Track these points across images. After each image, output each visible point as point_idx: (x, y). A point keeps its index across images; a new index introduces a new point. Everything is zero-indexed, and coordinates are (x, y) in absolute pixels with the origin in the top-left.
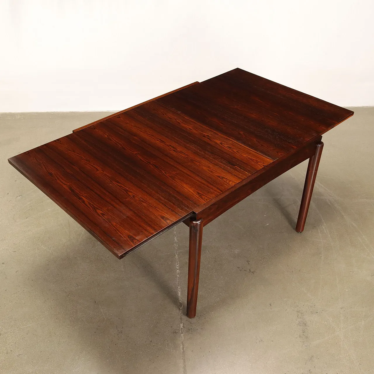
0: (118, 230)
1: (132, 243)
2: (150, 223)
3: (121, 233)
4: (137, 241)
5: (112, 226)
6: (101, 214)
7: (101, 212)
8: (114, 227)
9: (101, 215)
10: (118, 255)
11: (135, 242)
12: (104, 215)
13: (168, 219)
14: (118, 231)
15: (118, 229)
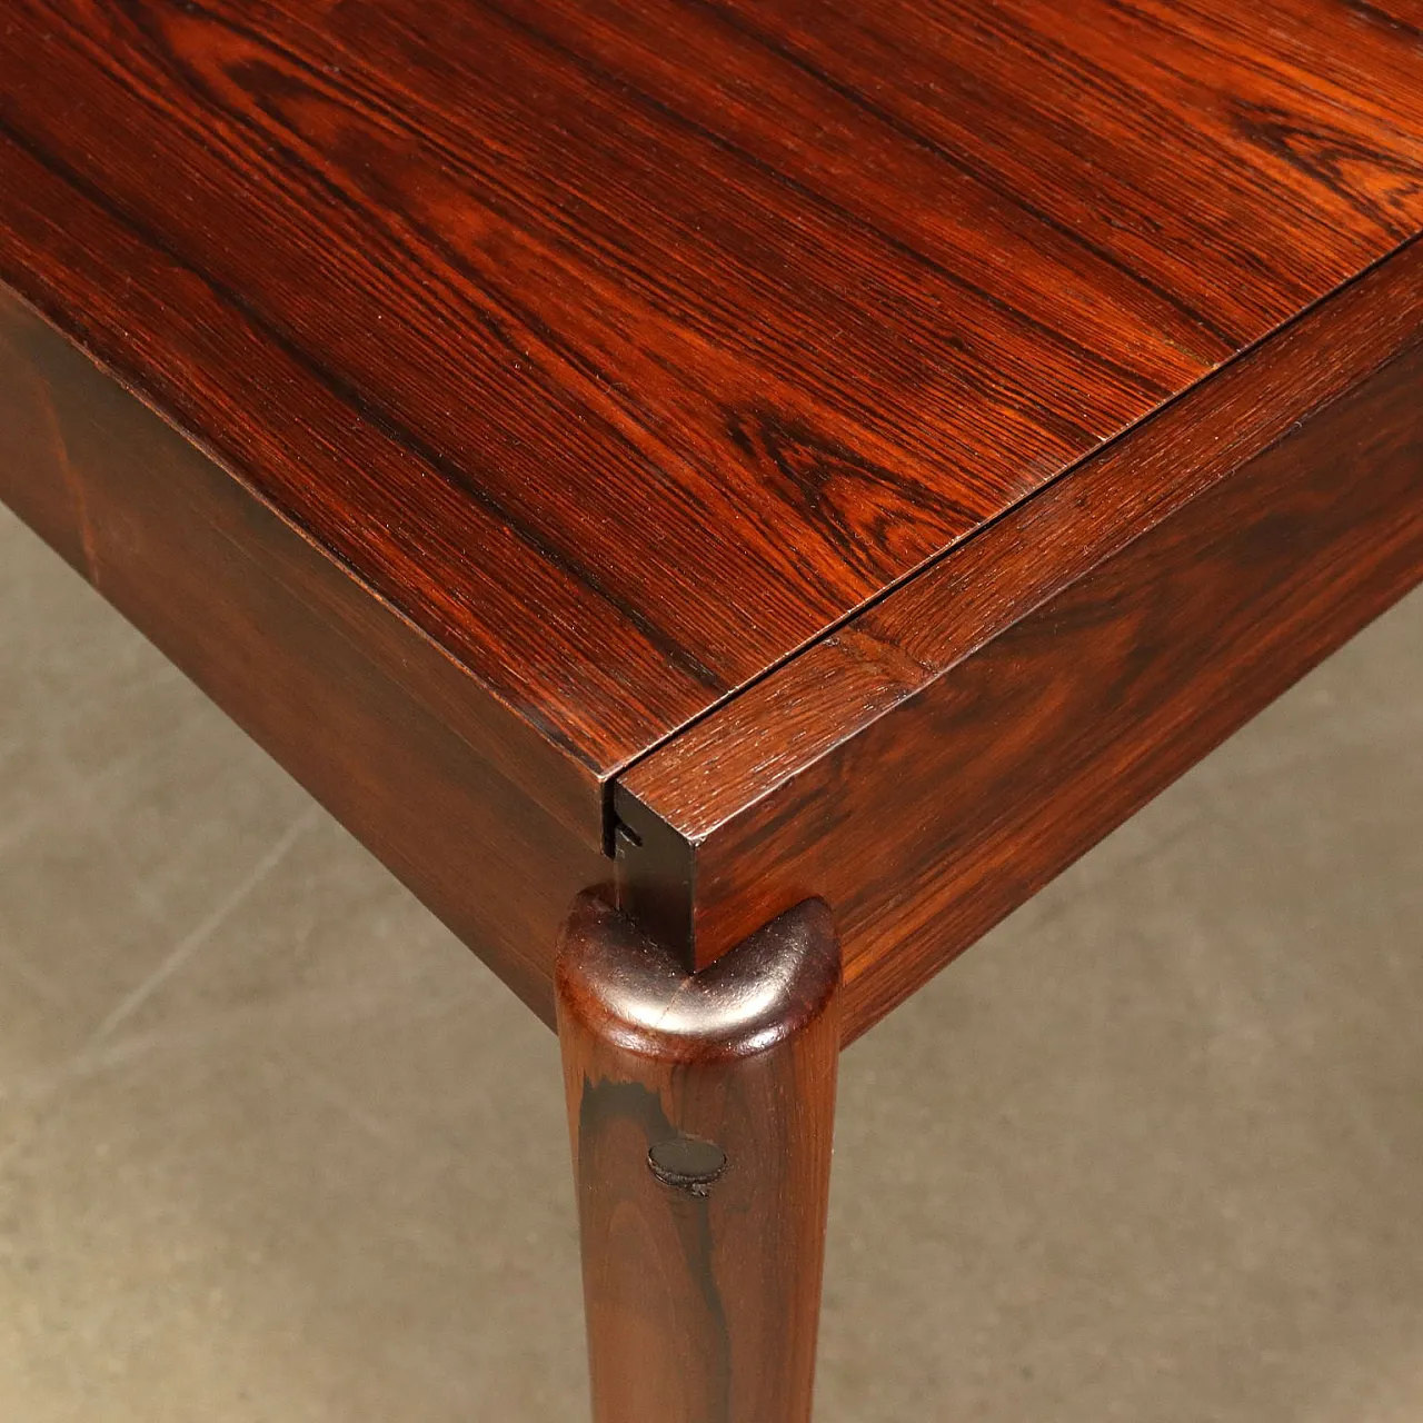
0: (534, 323)
1: (807, 540)
2: (1077, 212)
3: (589, 368)
4: (890, 501)
5: (424, 252)
6: (239, 74)
7: (242, 49)
8: (469, 271)
9: (241, 99)
10: (586, 770)
11: (878, 529)
12: (295, 88)
13: (1363, 152)
14: (532, 345)
15: (535, 302)
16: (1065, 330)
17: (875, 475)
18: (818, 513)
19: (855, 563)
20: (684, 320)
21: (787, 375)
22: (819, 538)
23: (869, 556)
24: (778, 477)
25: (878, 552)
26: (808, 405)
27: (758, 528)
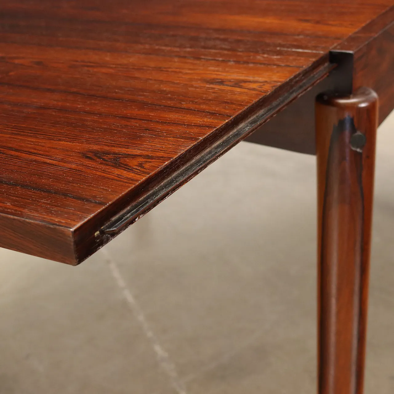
0: (11, 149)
1: (119, 171)
2: (170, 103)
4: (141, 160)
10: (66, 229)
11: (140, 165)
16: (178, 122)
17: (135, 156)
18: (119, 166)
19: (137, 173)
20: (60, 140)
21: (98, 144)
22: (122, 170)
23: (140, 170)
24: (103, 162)
25: (142, 169)
26: (107, 148)
27: (102, 172)
